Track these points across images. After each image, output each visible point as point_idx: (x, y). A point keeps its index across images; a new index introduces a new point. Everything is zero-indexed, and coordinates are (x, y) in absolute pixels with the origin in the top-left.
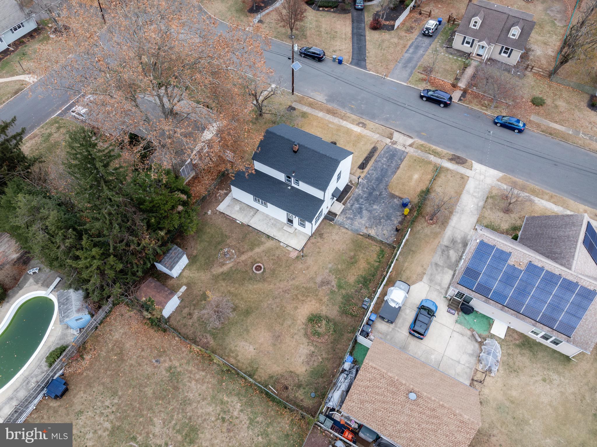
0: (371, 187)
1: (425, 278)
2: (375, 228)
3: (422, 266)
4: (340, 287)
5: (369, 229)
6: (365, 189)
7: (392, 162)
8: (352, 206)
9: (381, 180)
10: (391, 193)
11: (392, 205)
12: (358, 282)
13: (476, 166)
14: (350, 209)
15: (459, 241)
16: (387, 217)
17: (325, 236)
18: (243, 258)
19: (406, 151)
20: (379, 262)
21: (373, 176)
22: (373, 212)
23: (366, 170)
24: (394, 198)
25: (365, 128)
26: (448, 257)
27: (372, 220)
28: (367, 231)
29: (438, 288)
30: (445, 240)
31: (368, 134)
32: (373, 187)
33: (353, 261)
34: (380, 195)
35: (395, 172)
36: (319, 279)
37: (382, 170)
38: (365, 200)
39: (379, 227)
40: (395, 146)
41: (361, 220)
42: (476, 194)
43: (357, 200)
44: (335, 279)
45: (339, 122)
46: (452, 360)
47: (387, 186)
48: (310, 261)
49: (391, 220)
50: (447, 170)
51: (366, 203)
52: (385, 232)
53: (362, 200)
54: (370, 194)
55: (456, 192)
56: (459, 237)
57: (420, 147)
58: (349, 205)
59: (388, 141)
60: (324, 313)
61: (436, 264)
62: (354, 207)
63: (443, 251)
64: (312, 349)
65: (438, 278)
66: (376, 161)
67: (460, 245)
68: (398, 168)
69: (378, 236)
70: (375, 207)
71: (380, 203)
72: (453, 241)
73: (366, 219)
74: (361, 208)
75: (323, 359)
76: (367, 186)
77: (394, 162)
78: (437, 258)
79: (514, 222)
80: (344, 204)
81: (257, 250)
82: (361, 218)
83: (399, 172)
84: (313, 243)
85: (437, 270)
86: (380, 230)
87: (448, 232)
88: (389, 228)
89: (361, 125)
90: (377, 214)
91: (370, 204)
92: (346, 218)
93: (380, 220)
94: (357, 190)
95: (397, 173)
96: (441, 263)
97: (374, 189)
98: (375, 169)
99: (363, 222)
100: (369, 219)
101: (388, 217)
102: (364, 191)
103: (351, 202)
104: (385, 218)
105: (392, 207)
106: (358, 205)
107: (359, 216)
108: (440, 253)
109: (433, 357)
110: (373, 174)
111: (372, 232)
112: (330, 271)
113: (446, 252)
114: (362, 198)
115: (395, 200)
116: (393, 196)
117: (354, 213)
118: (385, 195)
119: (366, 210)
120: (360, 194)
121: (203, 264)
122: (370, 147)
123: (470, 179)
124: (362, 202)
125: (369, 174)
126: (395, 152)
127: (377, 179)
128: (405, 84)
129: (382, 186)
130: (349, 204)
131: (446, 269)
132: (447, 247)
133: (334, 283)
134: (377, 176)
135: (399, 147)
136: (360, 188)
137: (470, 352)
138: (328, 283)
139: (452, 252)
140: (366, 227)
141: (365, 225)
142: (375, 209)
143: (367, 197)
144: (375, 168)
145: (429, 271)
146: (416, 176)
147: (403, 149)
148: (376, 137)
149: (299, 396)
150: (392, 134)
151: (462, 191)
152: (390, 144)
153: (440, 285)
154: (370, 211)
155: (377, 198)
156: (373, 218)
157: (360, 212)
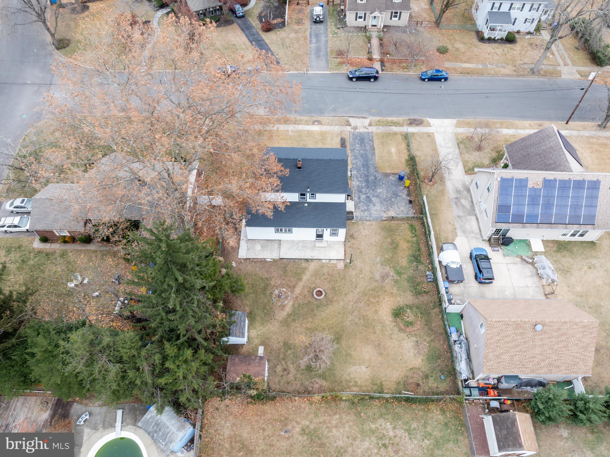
0: (363, 175)
1: (459, 232)
2: (392, 209)
3: (450, 223)
4: (399, 273)
5: (387, 212)
6: (360, 179)
7: (365, 145)
8: (359, 198)
9: (368, 165)
10: (383, 173)
11: (391, 183)
12: (411, 261)
13: (432, 121)
14: (360, 202)
15: (462, 189)
16: (394, 195)
17: (356, 235)
18: (298, 290)
19: (370, 130)
20: (416, 236)
21: (358, 164)
22: (381, 196)
24: (389, 176)
25: (321, 124)
26: (463, 206)
27: (385, 203)
28: (387, 214)
29: (473, 235)
30: (451, 194)
31: (328, 129)
32: (365, 174)
33: (395, 246)
34: (376, 178)
35: (374, 153)
36: (377, 276)
37: (362, 156)
38: (367, 188)
39: (394, 206)
40: (357, 131)
41: (375, 208)
42: (448, 145)
43: (360, 191)
44: (391, 269)
45: (295, 128)
46: (522, 287)
47: (376, 168)
48: (358, 263)
49: (400, 196)
50: (413, 134)
51: (369, 191)
52: (402, 208)
53: (364, 190)
54: (367, 181)
55: (433, 150)
56: (460, 187)
57: (379, 123)
59: (349, 128)
60: (402, 303)
61: (459, 216)
62: (361, 199)
63: (456, 203)
64: (414, 339)
65: (467, 227)
66: (352, 150)
67: (465, 192)
68: (374, 149)
69: (398, 214)
70: (379, 191)
71: (380, 186)
72: (458, 192)
73: (379, 205)
74: (368, 197)
75: (428, 343)
76: (359, 175)
77: (367, 145)
78: (456, 211)
79: (490, 155)
81: (305, 278)
82: (374, 205)
83: (377, 151)
84: (350, 247)
85: (462, 221)
86: (397, 208)
87: (449, 186)
88: (403, 204)
89: (316, 123)
90: (385, 196)
91: (373, 190)
92: (362, 211)
93: (391, 200)
94: (354, 183)
95: (376, 154)
96: (461, 214)
97: (367, 176)
98: (356, 158)
99: (379, 208)
100: (381, 203)
101: (396, 195)
102: (360, 181)
103: (356, 195)
104: (394, 196)
105: (392, 185)
106: (364, 196)
107: (371, 204)
108: (455, 206)
109: (507, 293)
110: (357, 163)
111: (392, 213)
112: (382, 264)
113: (459, 203)
114: (362, 188)
115: (391, 177)
116: (387, 175)
117: (366, 204)
118: (379, 176)
119: (373, 196)
120: (358, 185)
121: (263, 316)
122: (338, 140)
123: (435, 134)
124: (366, 191)
125: (354, 164)
126: (362, 136)
127: (364, 166)
128: (329, 72)
129: (372, 170)
130: (356, 198)
131: (468, 217)
132: (456, 198)
133: (392, 273)
134: (361, 163)
135: (362, 130)
136: (355, 179)
137: (529, 274)
138: (387, 275)
139: (463, 201)
140: (384, 212)
141: (382, 210)
142: (380, 193)
143: (367, 185)
144: (355, 156)
145: (457, 225)
146: (393, 150)
147: (366, 130)
148: (337, 129)
149: (433, 385)
150: (348, 121)
151: (436, 147)
152: (352, 131)
153: (472, 232)
154: (377, 196)
155: (375, 183)
156: (384, 201)
157: (370, 201)
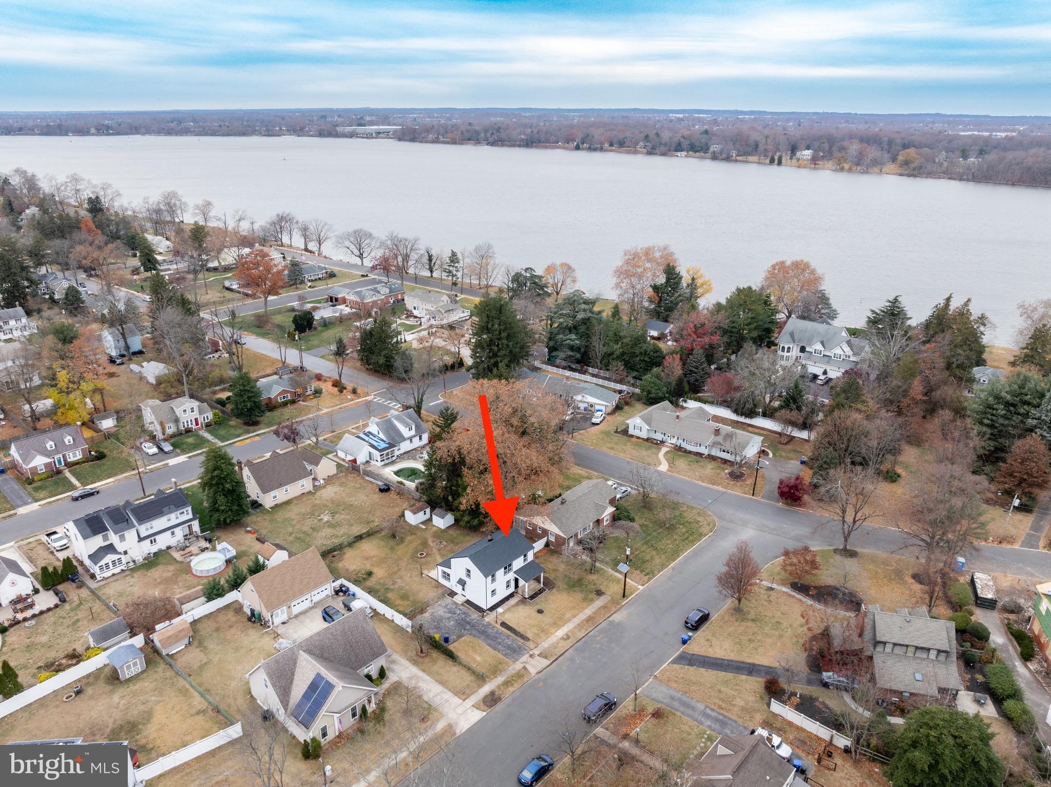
4: (387, 589)
6: (475, 621)
7: (505, 647)
9: (483, 634)
10: (464, 636)
13: (477, 715)
14: (456, 608)
16: (439, 627)
17: (435, 589)
18: (434, 550)
19: (518, 662)
21: (490, 629)
22: (447, 621)
23: (498, 626)
25: (560, 639)
27: (439, 617)
31: (549, 639)
32: (477, 626)
34: (465, 629)
35: (489, 646)
36: (399, 581)
37: (495, 637)
38: (462, 618)
40: (527, 655)
42: (439, 697)
43: (465, 614)
47: (474, 636)
48: (418, 579)
49: (434, 629)
50: (480, 686)
51: (459, 618)
52: (423, 622)
53: (463, 616)
54: (469, 623)
55: (447, 680)
57: (519, 675)
58: (461, 607)
59: (536, 652)
60: (372, 579)
64: (351, 571)
66: (508, 637)
68: (494, 650)
70: (452, 622)
71: (456, 627)
72: (393, 662)
73: (442, 614)
74: (455, 614)
75: (342, 574)
76: (479, 623)
77: (505, 649)
79: (391, 712)
80: (462, 605)
83: (491, 650)
84: (431, 582)
86: (427, 620)
87: (404, 662)
88: (426, 625)
89: (565, 637)
90: (444, 622)
91: (456, 620)
92: (448, 604)
93: (437, 622)
94: (476, 616)
97: (473, 626)
98: (498, 633)
99: (439, 612)
100: (441, 616)
102: (474, 619)
103: (464, 610)
105: (448, 632)
106: (458, 613)
107: (447, 611)
110: (492, 630)
111: (426, 615)
114: (466, 617)
115: (455, 637)
116: (460, 636)
117: (451, 609)
119: (452, 617)
120: (470, 616)
122: (529, 635)
123: (461, 701)
124: (461, 616)
125: (493, 627)
126: (517, 653)
127: (485, 631)
129: (475, 632)
132: (390, 656)
134: (489, 632)
135: (525, 658)
136: (478, 618)
143: (465, 620)
144: (500, 634)
146: (478, 658)
147: (521, 661)
148: (545, 644)
150: (546, 657)
151: (447, 688)
152: (531, 652)
154: (449, 618)
155: (462, 626)
156: (441, 619)
157: (450, 612)
